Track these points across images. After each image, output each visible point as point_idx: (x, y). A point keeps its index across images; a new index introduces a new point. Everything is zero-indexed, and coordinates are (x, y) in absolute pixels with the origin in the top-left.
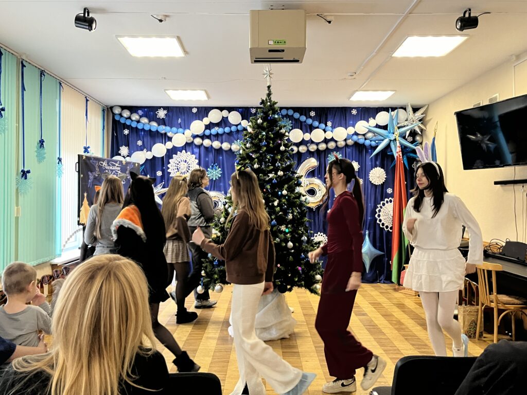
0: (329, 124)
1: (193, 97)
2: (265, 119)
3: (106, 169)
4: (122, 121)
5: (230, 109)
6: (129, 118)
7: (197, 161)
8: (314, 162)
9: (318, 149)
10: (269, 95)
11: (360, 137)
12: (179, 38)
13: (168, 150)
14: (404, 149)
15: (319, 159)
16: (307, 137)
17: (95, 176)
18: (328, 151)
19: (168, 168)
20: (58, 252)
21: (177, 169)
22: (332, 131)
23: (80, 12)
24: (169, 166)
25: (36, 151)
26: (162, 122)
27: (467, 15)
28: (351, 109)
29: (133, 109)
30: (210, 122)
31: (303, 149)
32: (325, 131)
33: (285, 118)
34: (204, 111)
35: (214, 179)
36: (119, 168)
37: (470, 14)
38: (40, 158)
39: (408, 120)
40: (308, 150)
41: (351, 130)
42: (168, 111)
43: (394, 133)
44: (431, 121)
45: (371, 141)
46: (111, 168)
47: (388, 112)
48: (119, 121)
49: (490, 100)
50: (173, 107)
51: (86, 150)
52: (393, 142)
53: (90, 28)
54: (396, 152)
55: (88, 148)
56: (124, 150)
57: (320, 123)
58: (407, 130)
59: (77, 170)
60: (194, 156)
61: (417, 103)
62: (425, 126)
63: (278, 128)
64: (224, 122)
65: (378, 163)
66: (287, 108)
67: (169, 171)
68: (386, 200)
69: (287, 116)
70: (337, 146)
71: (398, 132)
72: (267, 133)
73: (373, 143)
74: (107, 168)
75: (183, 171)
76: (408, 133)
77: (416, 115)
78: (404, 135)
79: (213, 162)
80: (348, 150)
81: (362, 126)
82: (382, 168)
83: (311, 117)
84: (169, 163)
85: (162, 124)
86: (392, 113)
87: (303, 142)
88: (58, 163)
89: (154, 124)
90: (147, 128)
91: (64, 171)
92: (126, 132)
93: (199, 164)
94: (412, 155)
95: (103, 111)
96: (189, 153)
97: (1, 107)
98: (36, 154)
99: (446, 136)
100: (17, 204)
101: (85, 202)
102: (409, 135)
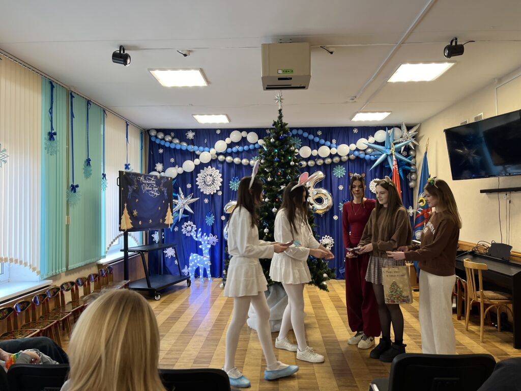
0: (334, 141)
1: (217, 120)
2: (277, 138)
3: (143, 183)
4: (158, 142)
5: (248, 130)
6: (163, 139)
7: (221, 175)
8: (321, 175)
9: (324, 163)
10: (280, 117)
11: (361, 152)
12: (202, 71)
13: (196, 166)
14: (399, 162)
15: (325, 173)
16: (315, 153)
17: (133, 189)
18: (333, 165)
19: (197, 181)
20: (103, 254)
21: (204, 182)
22: (336, 148)
23: (117, 49)
24: (197, 179)
25: (84, 169)
26: (191, 142)
27: (454, 44)
28: (353, 128)
29: (166, 132)
30: (232, 142)
31: (311, 163)
32: (330, 148)
33: (295, 138)
34: (226, 133)
35: (235, 190)
36: (154, 182)
37: (456, 42)
38: (87, 174)
39: (403, 138)
40: (316, 164)
41: (353, 147)
42: (196, 133)
43: (390, 149)
44: (423, 138)
45: (370, 156)
46: (147, 182)
47: (385, 130)
48: (155, 142)
49: (476, 118)
50: (200, 129)
51: (127, 166)
52: (390, 156)
53: (125, 63)
54: (393, 165)
55: (129, 165)
56: (159, 167)
57: (326, 141)
58: (402, 146)
59: (118, 184)
60: (218, 171)
61: (411, 121)
62: (418, 143)
63: (288, 146)
64: (244, 141)
65: (377, 175)
66: (297, 129)
67: (197, 183)
69: (297, 135)
70: (341, 161)
71: (393, 148)
72: (279, 150)
73: (372, 158)
74: (144, 181)
75: (209, 184)
76: (403, 148)
77: (410, 133)
78: (399, 150)
79: (235, 175)
80: (351, 164)
81: (362, 143)
83: (318, 136)
84: (197, 177)
85: (191, 144)
86: (389, 131)
87: (312, 158)
88: (103, 179)
89: (185, 144)
90: (178, 147)
91: (108, 185)
92: (161, 151)
93: (222, 177)
94: (407, 167)
95: (141, 133)
96: (214, 168)
97: (53, 132)
98: (83, 171)
99: (437, 151)
100: (68, 214)
101: (126, 211)
102: (404, 150)
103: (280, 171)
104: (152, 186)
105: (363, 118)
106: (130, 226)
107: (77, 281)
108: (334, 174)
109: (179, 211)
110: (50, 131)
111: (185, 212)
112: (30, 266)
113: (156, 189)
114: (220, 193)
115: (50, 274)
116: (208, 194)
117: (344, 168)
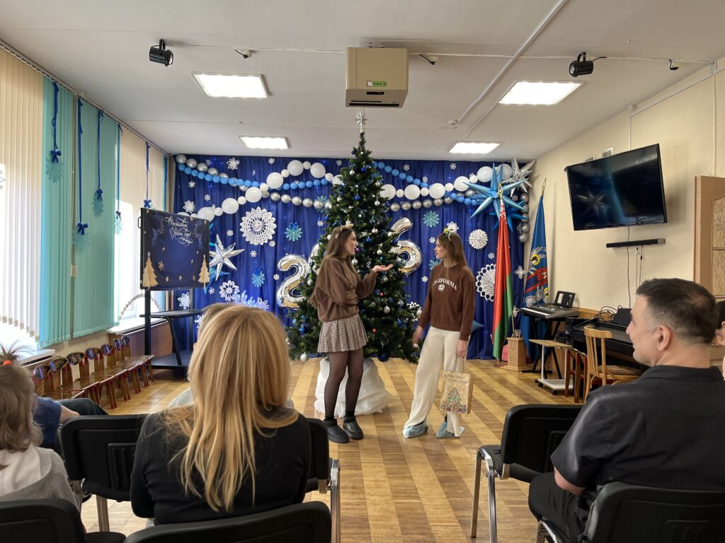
0: (425, 179)
1: (272, 145)
2: (358, 170)
3: (172, 226)
4: (188, 171)
5: (313, 161)
6: (196, 168)
7: (274, 219)
8: (408, 223)
9: (412, 207)
10: (362, 143)
11: (459, 195)
12: (263, 78)
13: (240, 205)
14: (508, 208)
15: (413, 220)
16: (400, 193)
17: (159, 233)
18: (423, 210)
19: (241, 227)
21: (251, 228)
22: (428, 188)
23: (156, 44)
24: (241, 224)
25: (93, 203)
26: (233, 174)
27: (581, 60)
28: (449, 163)
29: (200, 158)
30: (290, 175)
32: (420, 188)
34: (281, 163)
35: (294, 240)
36: (186, 226)
37: (584, 58)
38: (98, 210)
39: (514, 177)
40: (401, 209)
41: (449, 187)
42: (241, 162)
43: (497, 191)
44: (539, 178)
45: (471, 199)
46: (177, 224)
47: (492, 167)
48: (184, 171)
49: (604, 154)
50: (246, 157)
51: (147, 203)
52: (497, 201)
53: (167, 63)
54: (500, 212)
55: (150, 201)
56: (189, 206)
57: (414, 178)
58: (511, 187)
59: (140, 226)
60: (270, 214)
61: (524, 156)
62: (532, 184)
63: (372, 181)
64: (306, 175)
65: (479, 224)
66: (379, 161)
67: (241, 230)
68: (487, 266)
69: (378, 169)
70: (433, 205)
71: (501, 191)
72: (361, 186)
73: (474, 202)
74: (174, 224)
75: (258, 231)
76: (513, 191)
77: (522, 171)
78: (508, 193)
79: (293, 220)
80: (446, 210)
81: (461, 183)
82: (483, 230)
83: (404, 171)
84: (242, 221)
85: (234, 177)
86: (496, 168)
87: (396, 200)
88: (117, 218)
89: (225, 176)
90: (216, 180)
91: (124, 227)
92: (192, 184)
93: (276, 222)
94: (517, 216)
95: (165, 159)
96: (265, 210)
97: (57, 150)
98: (93, 206)
99: (555, 195)
100: (73, 263)
101: (149, 263)
102: (514, 194)
103: (362, 212)
104: (183, 231)
105: (464, 150)
106: (155, 283)
107: (87, 352)
108: (425, 223)
109: (216, 266)
110: (53, 149)
111: (225, 268)
112: (28, 328)
113: (188, 235)
114: (273, 244)
115: (51, 342)
116: (256, 244)
117: (437, 215)
